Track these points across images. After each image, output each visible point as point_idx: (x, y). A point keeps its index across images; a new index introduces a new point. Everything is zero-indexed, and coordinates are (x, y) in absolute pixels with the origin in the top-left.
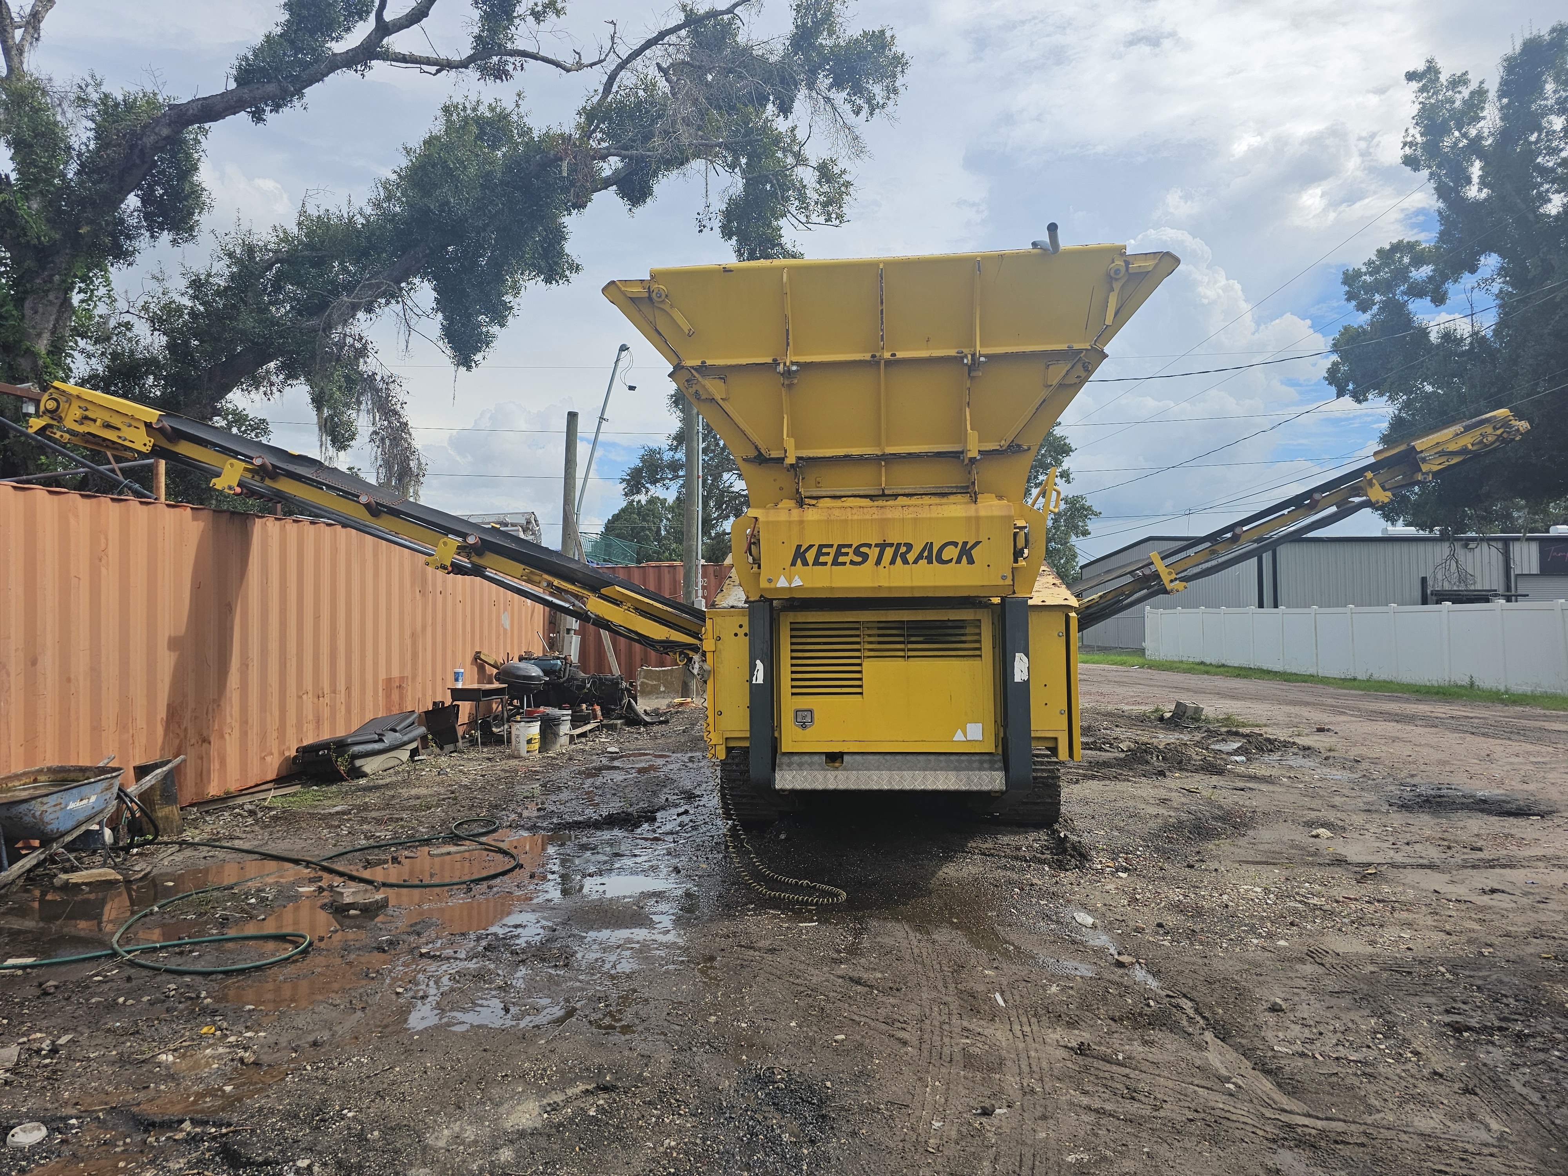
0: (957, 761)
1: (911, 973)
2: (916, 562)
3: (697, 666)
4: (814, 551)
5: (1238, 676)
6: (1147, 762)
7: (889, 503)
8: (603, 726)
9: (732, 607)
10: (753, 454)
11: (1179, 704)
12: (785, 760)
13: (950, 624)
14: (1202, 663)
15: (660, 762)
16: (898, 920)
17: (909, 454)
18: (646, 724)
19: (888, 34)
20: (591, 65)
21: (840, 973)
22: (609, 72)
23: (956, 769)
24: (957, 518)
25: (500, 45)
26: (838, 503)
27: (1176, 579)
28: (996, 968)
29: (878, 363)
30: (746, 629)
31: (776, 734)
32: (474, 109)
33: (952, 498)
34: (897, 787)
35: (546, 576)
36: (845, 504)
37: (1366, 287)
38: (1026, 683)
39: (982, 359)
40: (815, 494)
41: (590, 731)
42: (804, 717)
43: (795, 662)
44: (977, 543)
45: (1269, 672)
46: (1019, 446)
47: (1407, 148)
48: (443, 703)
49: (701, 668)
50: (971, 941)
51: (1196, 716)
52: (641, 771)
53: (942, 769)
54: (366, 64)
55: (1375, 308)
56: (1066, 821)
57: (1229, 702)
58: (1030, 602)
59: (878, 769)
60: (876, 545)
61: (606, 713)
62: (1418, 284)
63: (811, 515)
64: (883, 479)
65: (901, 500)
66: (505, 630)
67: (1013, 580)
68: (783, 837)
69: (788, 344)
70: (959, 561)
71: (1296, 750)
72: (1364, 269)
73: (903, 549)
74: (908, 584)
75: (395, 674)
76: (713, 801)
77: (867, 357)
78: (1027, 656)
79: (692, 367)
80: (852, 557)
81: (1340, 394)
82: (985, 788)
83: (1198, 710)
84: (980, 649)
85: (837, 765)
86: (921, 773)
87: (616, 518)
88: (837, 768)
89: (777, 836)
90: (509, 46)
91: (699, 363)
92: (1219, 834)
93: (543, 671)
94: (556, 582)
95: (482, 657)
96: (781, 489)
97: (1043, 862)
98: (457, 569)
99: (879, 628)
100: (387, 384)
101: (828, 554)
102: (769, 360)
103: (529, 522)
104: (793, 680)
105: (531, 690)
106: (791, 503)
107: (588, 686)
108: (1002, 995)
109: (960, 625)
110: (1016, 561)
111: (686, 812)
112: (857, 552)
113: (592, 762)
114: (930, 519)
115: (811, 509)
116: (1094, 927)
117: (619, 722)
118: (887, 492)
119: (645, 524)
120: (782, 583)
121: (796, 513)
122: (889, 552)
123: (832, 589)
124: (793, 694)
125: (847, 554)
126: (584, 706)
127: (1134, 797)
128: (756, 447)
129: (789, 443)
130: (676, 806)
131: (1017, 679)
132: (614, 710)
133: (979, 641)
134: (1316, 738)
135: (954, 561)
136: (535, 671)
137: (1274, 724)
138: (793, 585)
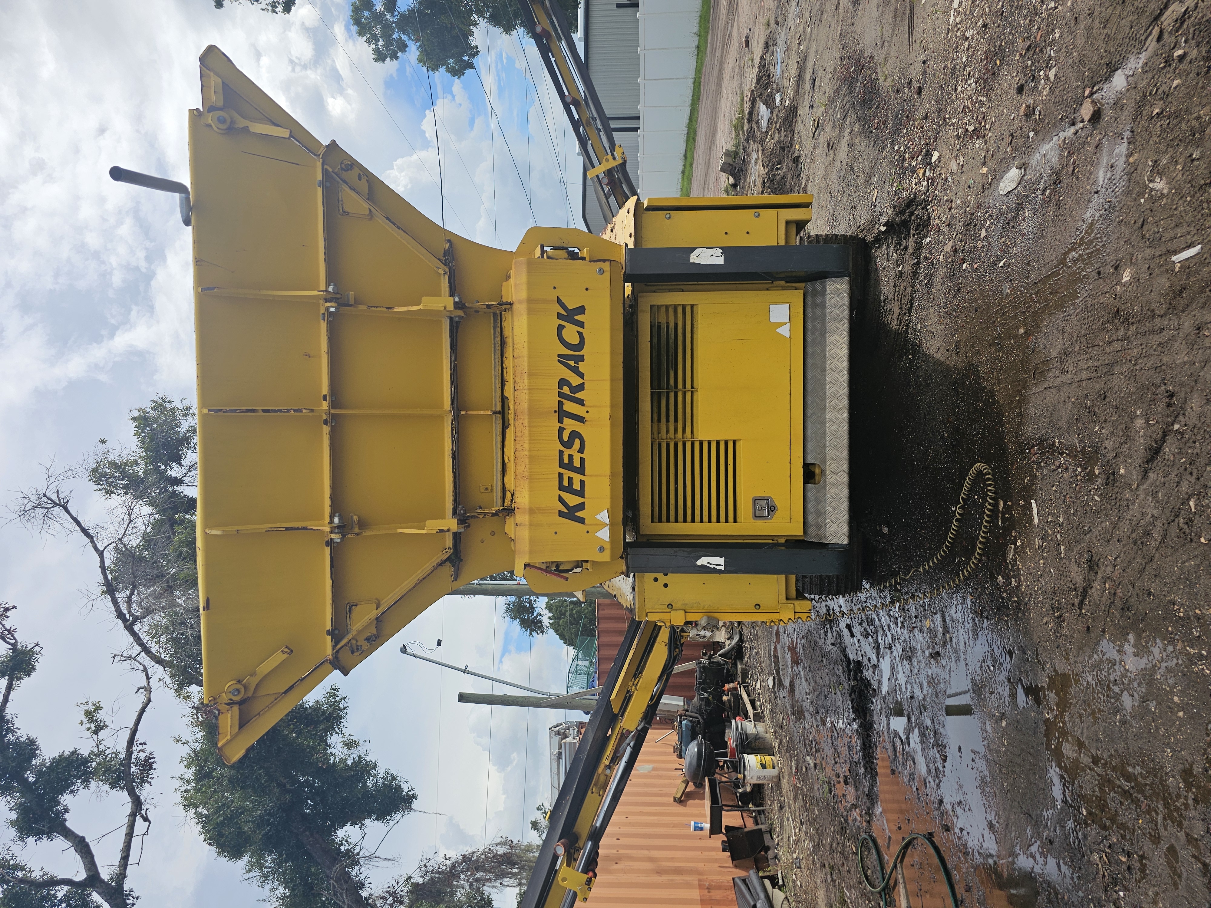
0: (813, 333)
1: (1132, 376)
2: (581, 375)
3: (702, 633)
4: (566, 496)
5: (694, 139)
6: (783, 178)
7: (512, 407)
8: (744, 682)
9: (633, 589)
10: (449, 569)
11: (723, 170)
12: (812, 531)
13: (655, 340)
14: (683, 172)
15: (784, 639)
16: (1023, 401)
17: (452, 383)
18: (741, 640)
19: (136, 414)
20: (148, 678)
21: (1135, 475)
22: (153, 663)
23: (823, 333)
24: (529, 325)
25: (121, 764)
26: (511, 466)
27: (613, 155)
28: (1116, 268)
29: (334, 417)
30: (660, 576)
31: (782, 541)
32: (188, 782)
33: (507, 333)
34: (846, 402)
35: (600, 770)
36: (512, 459)
37: (388, 43)
38: (726, 251)
39: (331, 289)
40: (500, 494)
41: (749, 696)
42: (762, 508)
43: (697, 517)
44: (559, 301)
45: (691, 119)
46: (446, 253)
47: (277, 10)
48: (723, 842)
49: (704, 628)
50: (1061, 306)
51: (732, 155)
52: (796, 662)
53: (824, 350)
54: (127, 895)
55: (404, 37)
56: (862, 231)
57: (718, 137)
58: (631, 246)
59: (823, 423)
60: (561, 421)
61: (731, 678)
62: (385, 4)
63: (523, 499)
64: (482, 412)
65: (509, 392)
66: (654, 769)
67: (604, 261)
68: (885, 530)
69: (305, 528)
70: (581, 324)
71: (768, 55)
72: (373, 46)
73: (566, 390)
74: (607, 385)
75: (695, 894)
76: (840, 603)
77: (326, 429)
78: (693, 249)
79: (334, 647)
80: (574, 451)
81: (471, 66)
82: (846, 301)
83: (728, 154)
84: (684, 307)
85: (817, 471)
86: (828, 374)
87: (562, 637)
88: (823, 471)
89: (883, 535)
90: (122, 756)
91: (329, 638)
92: (871, 81)
93: (692, 740)
94: (606, 762)
95: (679, 796)
96: (493, 534)
97: (919, 247)
98: (591, 866)
99: (659, 420)
100: (427, 872)
101: (570, 479)
102: (327, 550)
103: (558, 733)
104: (718, 520)
105: (711, 752)
106: (510, 522)
107: (706, 695)
108: (1175, 252)
109: (656, 329)
110: (583, 259)
111: (849, 627)
112: (568, 445)
113: (785, 707)
114: (529, 357)
115: (516, 499)
116: (1023, 166)
117: (739, 666)
118: (499, 408)
119: (568, 613)
120: (604, 534)
121: (521, 517)
122: (569, 407)
123: (613, 475)
124: (735, 521)
125: (571, 457)
126: (725, 698)
127: (826, 176)
128: (441, 564)
129: (432, 526)
130: (840, 635)
131: (720, 261)
132: (728, 670)
133: (675, 307)
134: (755, 44)
135: (580, 330)
136: (693, 748)
137: (740, 87)
138: (608, 522)
